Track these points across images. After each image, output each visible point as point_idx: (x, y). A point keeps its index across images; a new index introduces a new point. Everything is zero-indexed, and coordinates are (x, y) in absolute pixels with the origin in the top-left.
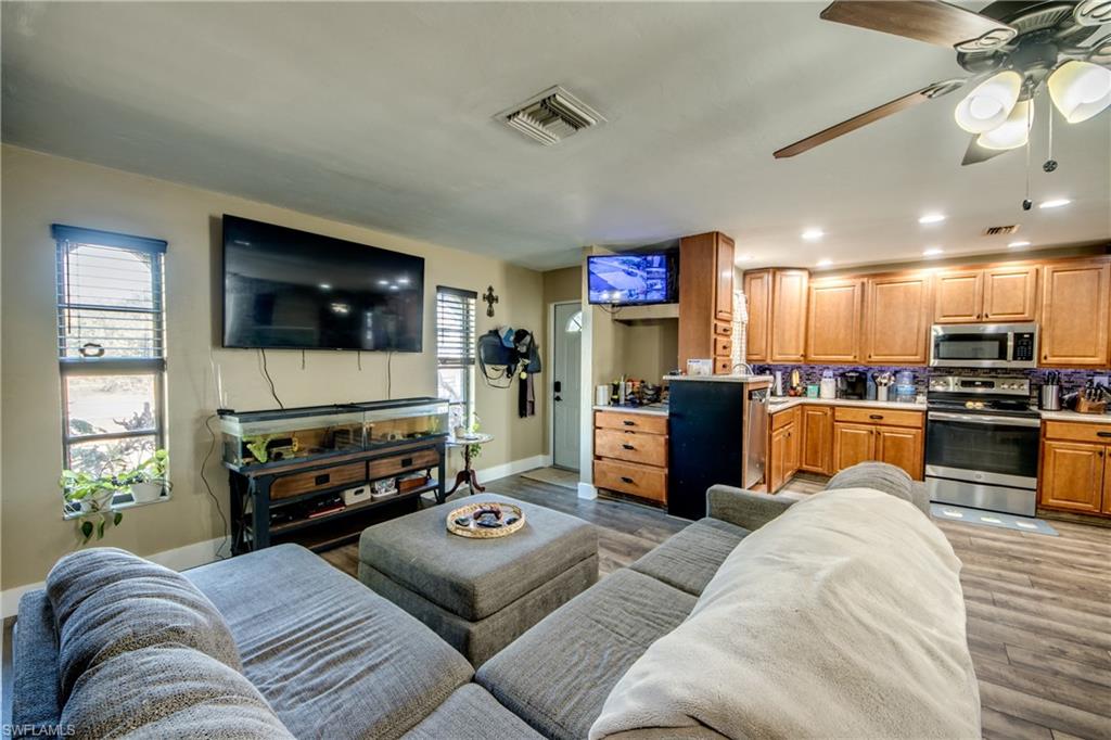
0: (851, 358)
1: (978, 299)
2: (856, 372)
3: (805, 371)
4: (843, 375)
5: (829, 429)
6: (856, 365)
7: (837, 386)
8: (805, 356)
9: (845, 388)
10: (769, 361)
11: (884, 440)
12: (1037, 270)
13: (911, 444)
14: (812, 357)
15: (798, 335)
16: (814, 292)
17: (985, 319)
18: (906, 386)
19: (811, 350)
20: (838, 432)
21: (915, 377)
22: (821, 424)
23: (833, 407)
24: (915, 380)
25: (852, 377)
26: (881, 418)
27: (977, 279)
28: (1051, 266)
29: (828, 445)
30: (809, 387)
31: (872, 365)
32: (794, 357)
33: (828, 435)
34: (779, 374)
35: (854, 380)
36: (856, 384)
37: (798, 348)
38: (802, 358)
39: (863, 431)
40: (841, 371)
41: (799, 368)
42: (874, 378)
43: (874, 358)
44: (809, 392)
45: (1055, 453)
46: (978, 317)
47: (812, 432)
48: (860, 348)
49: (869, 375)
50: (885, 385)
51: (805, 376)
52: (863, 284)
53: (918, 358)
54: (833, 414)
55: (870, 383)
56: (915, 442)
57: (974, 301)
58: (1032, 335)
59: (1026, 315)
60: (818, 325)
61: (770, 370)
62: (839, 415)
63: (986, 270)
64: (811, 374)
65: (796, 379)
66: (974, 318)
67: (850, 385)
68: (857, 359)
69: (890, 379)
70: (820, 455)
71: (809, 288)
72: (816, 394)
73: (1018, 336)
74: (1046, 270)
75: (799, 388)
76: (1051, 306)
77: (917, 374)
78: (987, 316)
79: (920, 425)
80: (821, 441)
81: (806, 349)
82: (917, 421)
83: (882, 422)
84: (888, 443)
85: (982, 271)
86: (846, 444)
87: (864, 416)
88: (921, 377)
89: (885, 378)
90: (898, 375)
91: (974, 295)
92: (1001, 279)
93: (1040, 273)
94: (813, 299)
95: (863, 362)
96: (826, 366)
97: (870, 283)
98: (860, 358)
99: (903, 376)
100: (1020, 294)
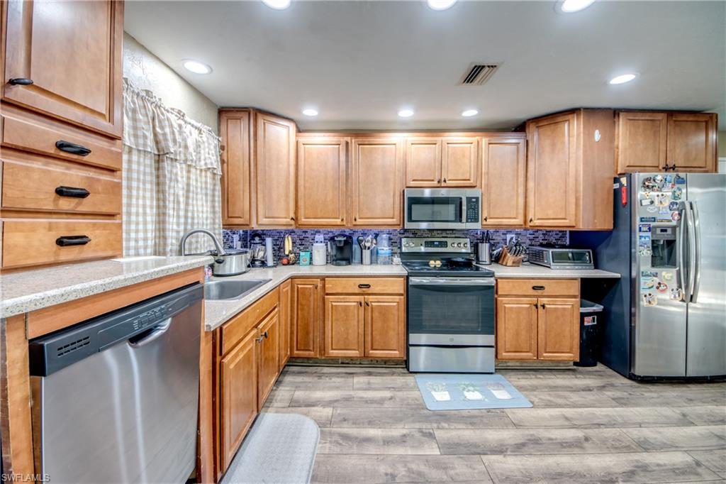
0: (338, 221)
1: (438, 164)
2: (344, 236)
3: (299, 236)
4: (332, 239)
5: (320, 304)
6: (343, 228)
7: (327, 250)
8: (295, 219)
9: (334, 252)
10: (254, 226)
11: (372, 311)
12: (478, 142)
13: (396, 313)
14: (303, 220)
15: (287, 196)
16: (302, 147)
17: (443, 184)
18: (385, 249)
19: (302, 212)
20: (328, 306)
21: (390, 239)
22: (312, 299)
23: (323, 278)
24: (392, 242)
25: (340, 241)
26: (368, 286)
27: (437, 145)
28: (487, 139)
29: (319, 323)
30: (302, 254)
31: (356, 229)
32: (283, 221)
33: (320, 311)
34: (269, 241)
35: (342, 245)
36: (344, 249)
37: (288, 210)
38: (293, 222)
39: (352, 302)
40: (331, 235)
41: (291, 232)
42: (359, 242)
43: (359, 221)
44: (301, 259)
45: (505, 307)
46: (439, 182)
47: (302, 310)
48: (347, 212)
49: (355, 238)
50: (369, 248)
51: (298, 242)
52: (347, 143)
53: (394, 221)
54: (324, 286)
55: (356, 247)
56: (398, 309)
57: (435, 167)
58: (477, 198)
59: (472, 181)
60: (307, 185)
61: (259, 235)
62: (330, 287)
63: (444, 138)
64: (303, 239)
65: (288, 246)
66: (435, 183)
67: (340, 249)
68: (345, 223)
69: (372, 242)
70: (311, 336)
71: (297, 142)
72: (308, 262)
73: (469, 199)
74: (484, 141)
75: (292, 256)
76: (488, 173)
77: (392, 236)
78: (445, 181)
79: (402, 292)
80: (312, 320)
81: (296, 212)
82: (399, 287)
83: (369, 291)
84: (376, 314)
85: (440, 139)
86: (337, 320)
87: (352, 286)
88: (395, 239)
89: (368, 241)
90: (378, 238)
91: (435, 162)
92: (454, 147)
93: (480, 143)
94: (301, 154)
95: (349, 225)
96: (317, 230)
97: (353, 142)
98: (347, 223)
99: (382, 239)
100: (467, 161)
